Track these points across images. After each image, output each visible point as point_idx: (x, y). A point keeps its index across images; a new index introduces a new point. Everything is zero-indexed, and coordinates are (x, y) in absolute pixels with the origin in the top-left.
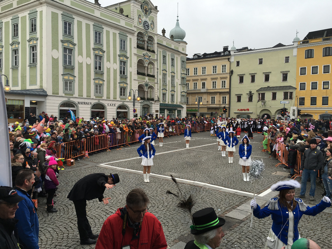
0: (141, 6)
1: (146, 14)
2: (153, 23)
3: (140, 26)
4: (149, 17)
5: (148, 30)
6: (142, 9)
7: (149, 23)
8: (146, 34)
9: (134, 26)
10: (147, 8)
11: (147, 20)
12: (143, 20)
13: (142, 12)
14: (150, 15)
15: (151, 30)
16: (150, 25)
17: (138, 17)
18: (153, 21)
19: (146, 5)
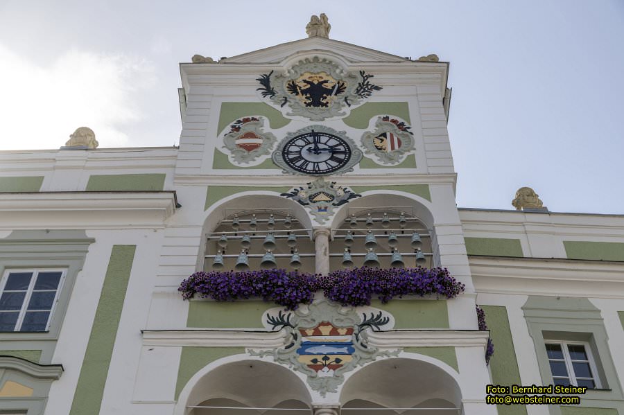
0: (265, 81)
1: (317, 103)
2: (392, 129)
5: (333, 170)
6: (270, 92)
7: (355, 135)
8: (321, 198)
10: (326, 81)
11: (333, 124)
12: (281, 135)
13: (271, 104)
14: (364, 101)
15: (372, 165)
16: (364, 145)
17: (228, 129)
18: (394, 121)
19: (316, 70)
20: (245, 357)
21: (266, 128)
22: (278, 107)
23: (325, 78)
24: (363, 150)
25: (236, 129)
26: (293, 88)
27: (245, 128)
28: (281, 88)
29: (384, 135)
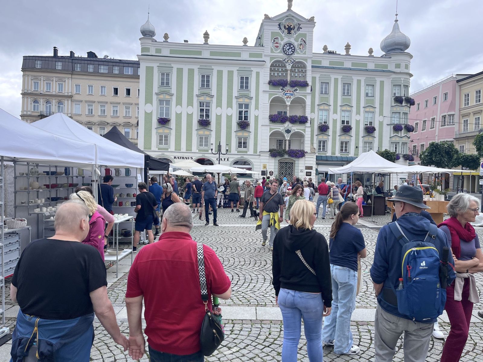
0: (279, 25)
1: (289, 33)
2: (303, 43)
3: (276, 52)
4: (295, 36)
5: (291, 54)
6: (280, 29)
7: (296, 44)
8: (289, 61)
9: (265, 56)
10: (291, 25)
11: (292, 40)
12: (283, 43)
13: (280, 33)
14: (299, 32)
15: (299, 54)
16: (297, 47)
17: (273, 41)
18: (303, 40)
19: (290, 22)
20: (277, 96)
21: (280, 41)
22: (282, 34)
23: (291, 24)
24: (297, 49)
25: (274, 41)
26: (285, 27)
27: (276, 41)
28: (282, 27)
29: (301, 44)
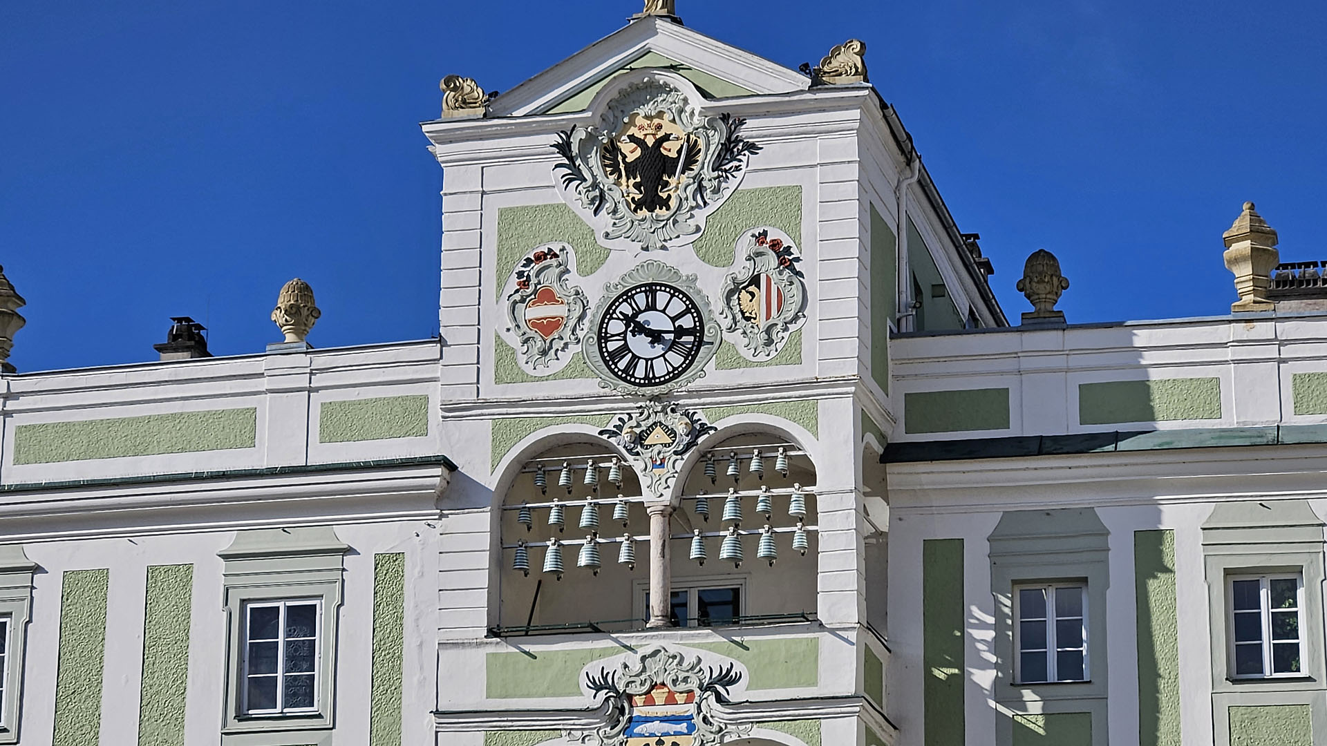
0: (566, 148)
2: (771, 266)
3: (541, 371)
4: (701, 217)
5: (675, 374)
6: (574, 175)
8: (657, 436)
9: (453, 410)
10: (666, 138)
12: (596, 289)
15: (738, 362)
16: (723, 311)
17: (512, 284)
18: (775, 245)
19: (649, 110)
21: (572, 280)
23: (666, 129)
24: (723, 323)
25: (525, 284)
26: (612, 156)
27: (541, 278)
28: (592, 163)
